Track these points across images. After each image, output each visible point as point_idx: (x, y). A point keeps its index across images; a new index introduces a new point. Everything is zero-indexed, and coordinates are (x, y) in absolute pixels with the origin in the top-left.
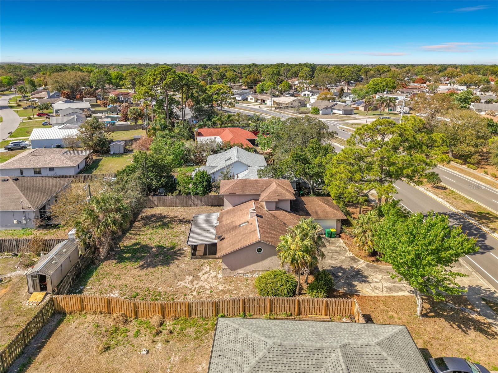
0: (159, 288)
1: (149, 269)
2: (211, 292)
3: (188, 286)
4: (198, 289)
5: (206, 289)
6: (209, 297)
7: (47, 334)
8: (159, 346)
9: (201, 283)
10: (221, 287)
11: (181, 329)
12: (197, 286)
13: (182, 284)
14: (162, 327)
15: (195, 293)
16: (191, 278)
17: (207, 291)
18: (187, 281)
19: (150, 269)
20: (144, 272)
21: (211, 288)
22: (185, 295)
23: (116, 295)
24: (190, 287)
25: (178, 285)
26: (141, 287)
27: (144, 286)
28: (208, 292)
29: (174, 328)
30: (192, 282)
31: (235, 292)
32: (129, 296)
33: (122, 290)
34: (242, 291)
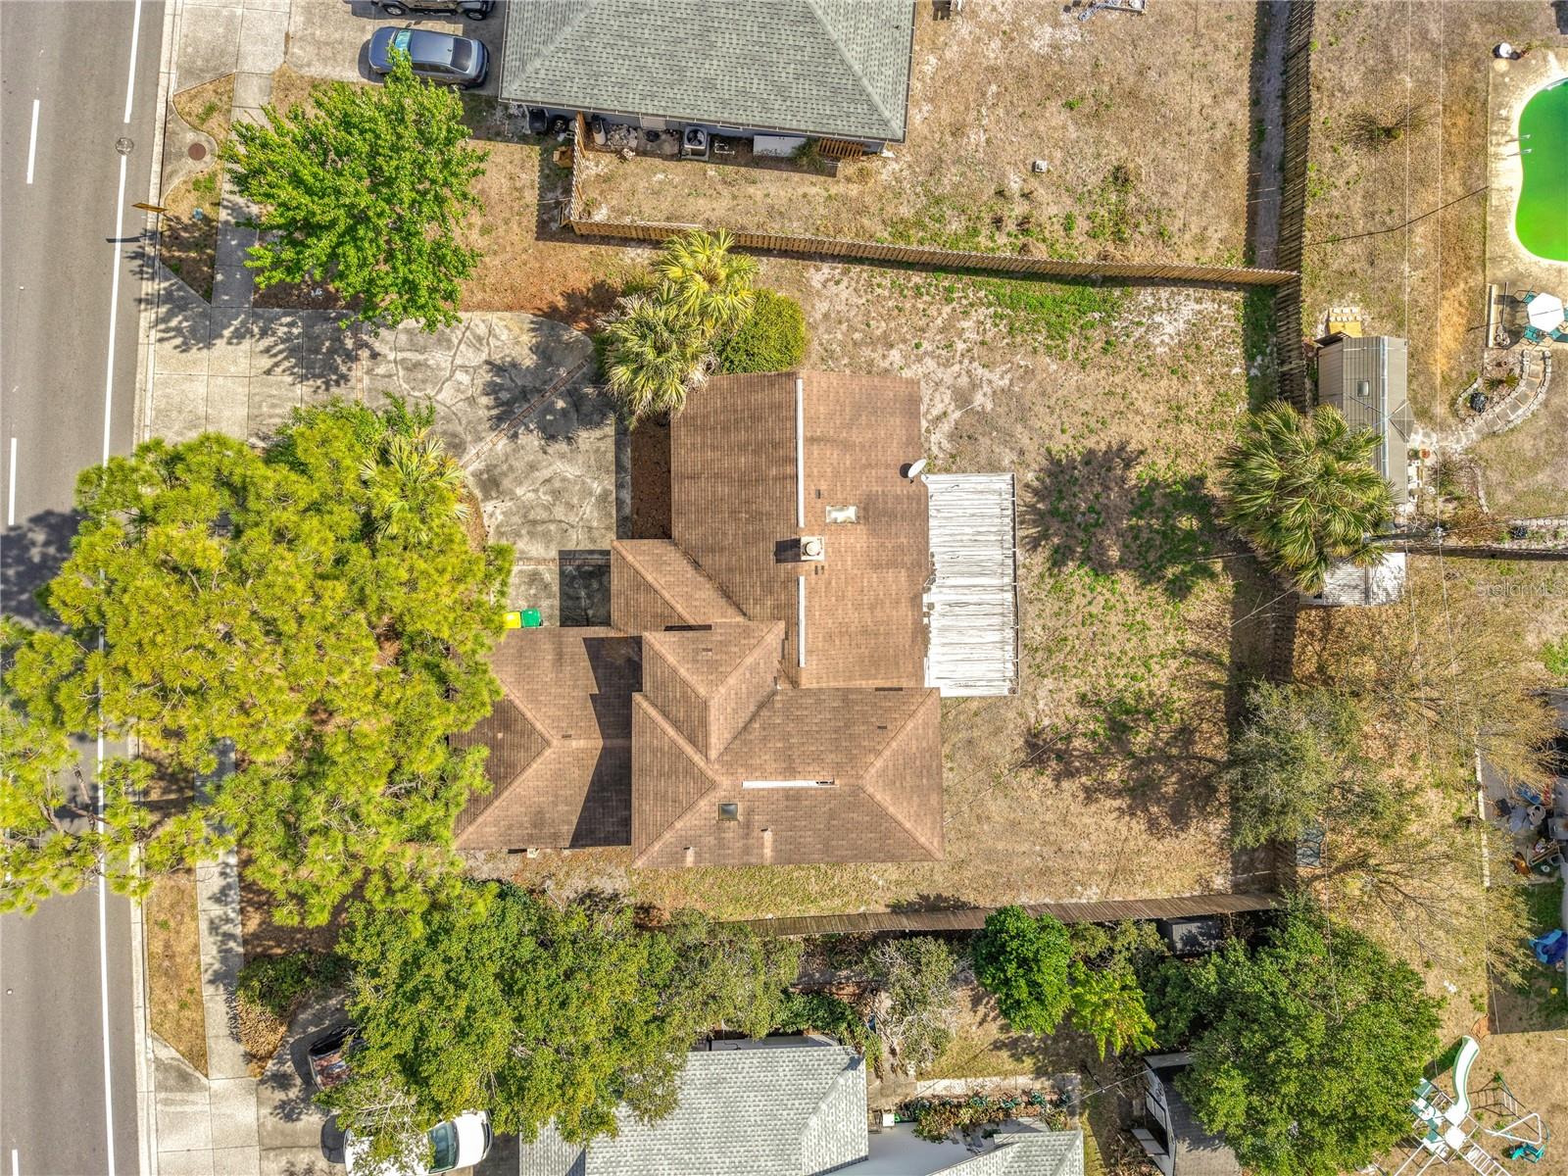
0: (1055, 367)
1: (1103, 447)
2: (917, 346)
3: (980, 371)
4: (953, 357)
5: (931, 355)
6: (923, 330)
7: (1260, 220)
8: (1014, 184)
9: (947, 375)
10: (895, 355)
11: (975, 232)
12: (957, 367)
13: (999, 379)
14: (1019, 243)
15: (960, 346)
16: (979, 400)
17: (930, 349)
18: (986, 389)
19: (1098, 443)
20: (1111, 436)
21: (919, 360)
22: (983, 343)
23: (1157, 341)
24: (976, 364)
25: (1009, 376)
26: (1103, 372)
27: (1096, 375)
28: (926, 345)
29: (992, 238)
30: (974, 386)
31: (857, 336)
32: (1124, 343)
33: (1149, 357)
34: (840, 336)
